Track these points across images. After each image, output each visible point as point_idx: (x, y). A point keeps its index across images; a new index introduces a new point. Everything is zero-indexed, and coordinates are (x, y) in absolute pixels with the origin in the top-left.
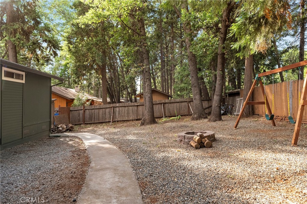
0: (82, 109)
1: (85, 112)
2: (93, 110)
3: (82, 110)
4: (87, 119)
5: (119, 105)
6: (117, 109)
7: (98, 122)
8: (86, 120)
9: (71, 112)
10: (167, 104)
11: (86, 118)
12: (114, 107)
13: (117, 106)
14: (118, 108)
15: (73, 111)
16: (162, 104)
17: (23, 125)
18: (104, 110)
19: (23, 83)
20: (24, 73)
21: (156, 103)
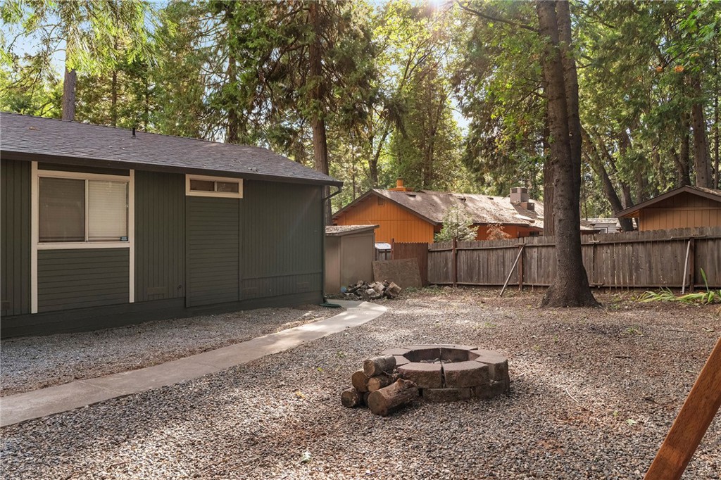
0: (452, 248)
1: (458, 256)
2: (475, 253)
3: (451, 250)
4: (462, 274)
5: (539, 242)
6: (535, 253)
7: (486, 284)
8: (460, 276)
9: (429, 254)
10: (710, 243)
11: (461, 272)
12: (525, 247)
13: (534, 244)
14: (536, 250)
15: (434, 252)
16: (687, 241)
17: (240, 277)
18: (500, 253)
19: (239, 199)
20: (240, 181)
21: (664, 239)
